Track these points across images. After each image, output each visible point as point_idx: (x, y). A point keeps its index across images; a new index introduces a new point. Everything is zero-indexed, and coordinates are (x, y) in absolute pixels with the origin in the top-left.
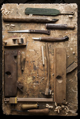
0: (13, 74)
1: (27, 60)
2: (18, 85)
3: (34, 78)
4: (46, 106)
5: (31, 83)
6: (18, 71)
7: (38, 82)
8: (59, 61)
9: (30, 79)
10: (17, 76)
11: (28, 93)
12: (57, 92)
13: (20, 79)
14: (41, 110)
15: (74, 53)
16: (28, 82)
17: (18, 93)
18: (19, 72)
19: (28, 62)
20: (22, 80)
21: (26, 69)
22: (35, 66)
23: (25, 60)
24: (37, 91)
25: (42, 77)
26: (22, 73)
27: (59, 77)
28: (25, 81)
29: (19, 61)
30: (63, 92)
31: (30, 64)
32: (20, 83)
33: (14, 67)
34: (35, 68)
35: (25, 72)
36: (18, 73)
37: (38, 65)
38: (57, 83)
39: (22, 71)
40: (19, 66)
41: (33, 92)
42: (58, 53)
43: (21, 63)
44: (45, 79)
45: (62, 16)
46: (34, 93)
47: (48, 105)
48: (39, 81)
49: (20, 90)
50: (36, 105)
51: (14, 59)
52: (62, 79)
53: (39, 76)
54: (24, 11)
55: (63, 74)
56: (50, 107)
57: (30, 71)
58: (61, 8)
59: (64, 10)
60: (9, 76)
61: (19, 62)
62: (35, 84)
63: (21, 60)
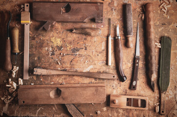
0: (67, 16)
1: (89, 38)
2: (49, 23)
3: (59, 48)
4: (15, 67)
5: (51, 44)
6: (71, 24)
7: (53, 54)
8: (85, 92)
9: (58, 42)
10: (63, 22)
11: (36, 39)
12: (35, 91)
13: (58, 26)
14: (9, 59)
15: (99, 112)
16: (53, 39)
17: (37, 24)
18: (70, 26)
19: (85, 39)
20: (56, 29)
21: (75, 35)
22: (78, 50)
23: (87, 34)
24: (40, 53)
25: (60, 61)
26: (68, 30)
27: (58, 92)
28: (55, 34)
29: (88, 25)
30: (36, 99)
31: (81, 43)
32: (52, 26)
33: (78, 17)
34: (75, 50)
35: (69, 34)
36: (68, 24)
37: (80, 56)
38: (49, 90)
39: (71, 31)
40: (78, 26)
41: (38, 46)
42: (96, 91)
43: (83, 29)
44: (57, 66)
45: (158, 95)
46: (36, 47)
47: (16, 69)
48: (55, 57)
49: (41, 26)
50: (17, 50)
51: (90, 18)
52: (56, 98)
53: (63, 56)
54: (166, 35)
55: (64, 99)
56: (14, 72)
57: (70, 43)
58: (171, 93)
59: (167, 98)
60: (63, 10)
61: (85, 25)
62: (51, 49)
63: (88, 28)
